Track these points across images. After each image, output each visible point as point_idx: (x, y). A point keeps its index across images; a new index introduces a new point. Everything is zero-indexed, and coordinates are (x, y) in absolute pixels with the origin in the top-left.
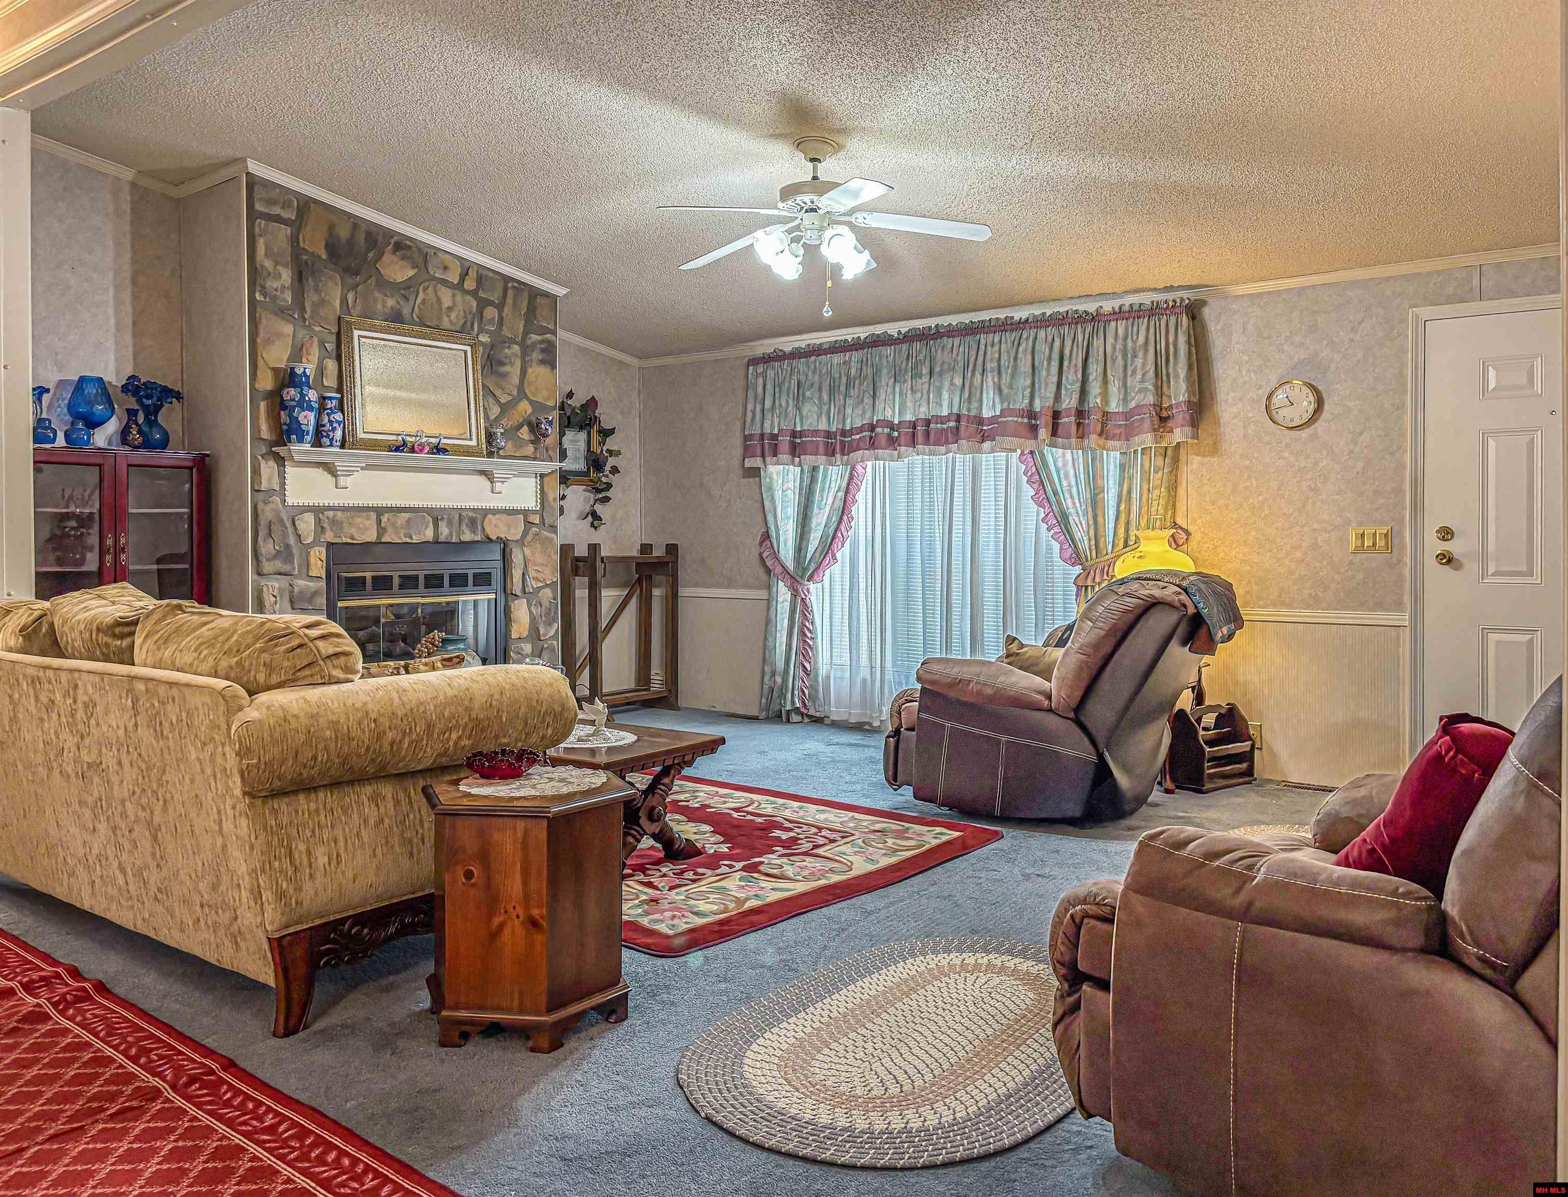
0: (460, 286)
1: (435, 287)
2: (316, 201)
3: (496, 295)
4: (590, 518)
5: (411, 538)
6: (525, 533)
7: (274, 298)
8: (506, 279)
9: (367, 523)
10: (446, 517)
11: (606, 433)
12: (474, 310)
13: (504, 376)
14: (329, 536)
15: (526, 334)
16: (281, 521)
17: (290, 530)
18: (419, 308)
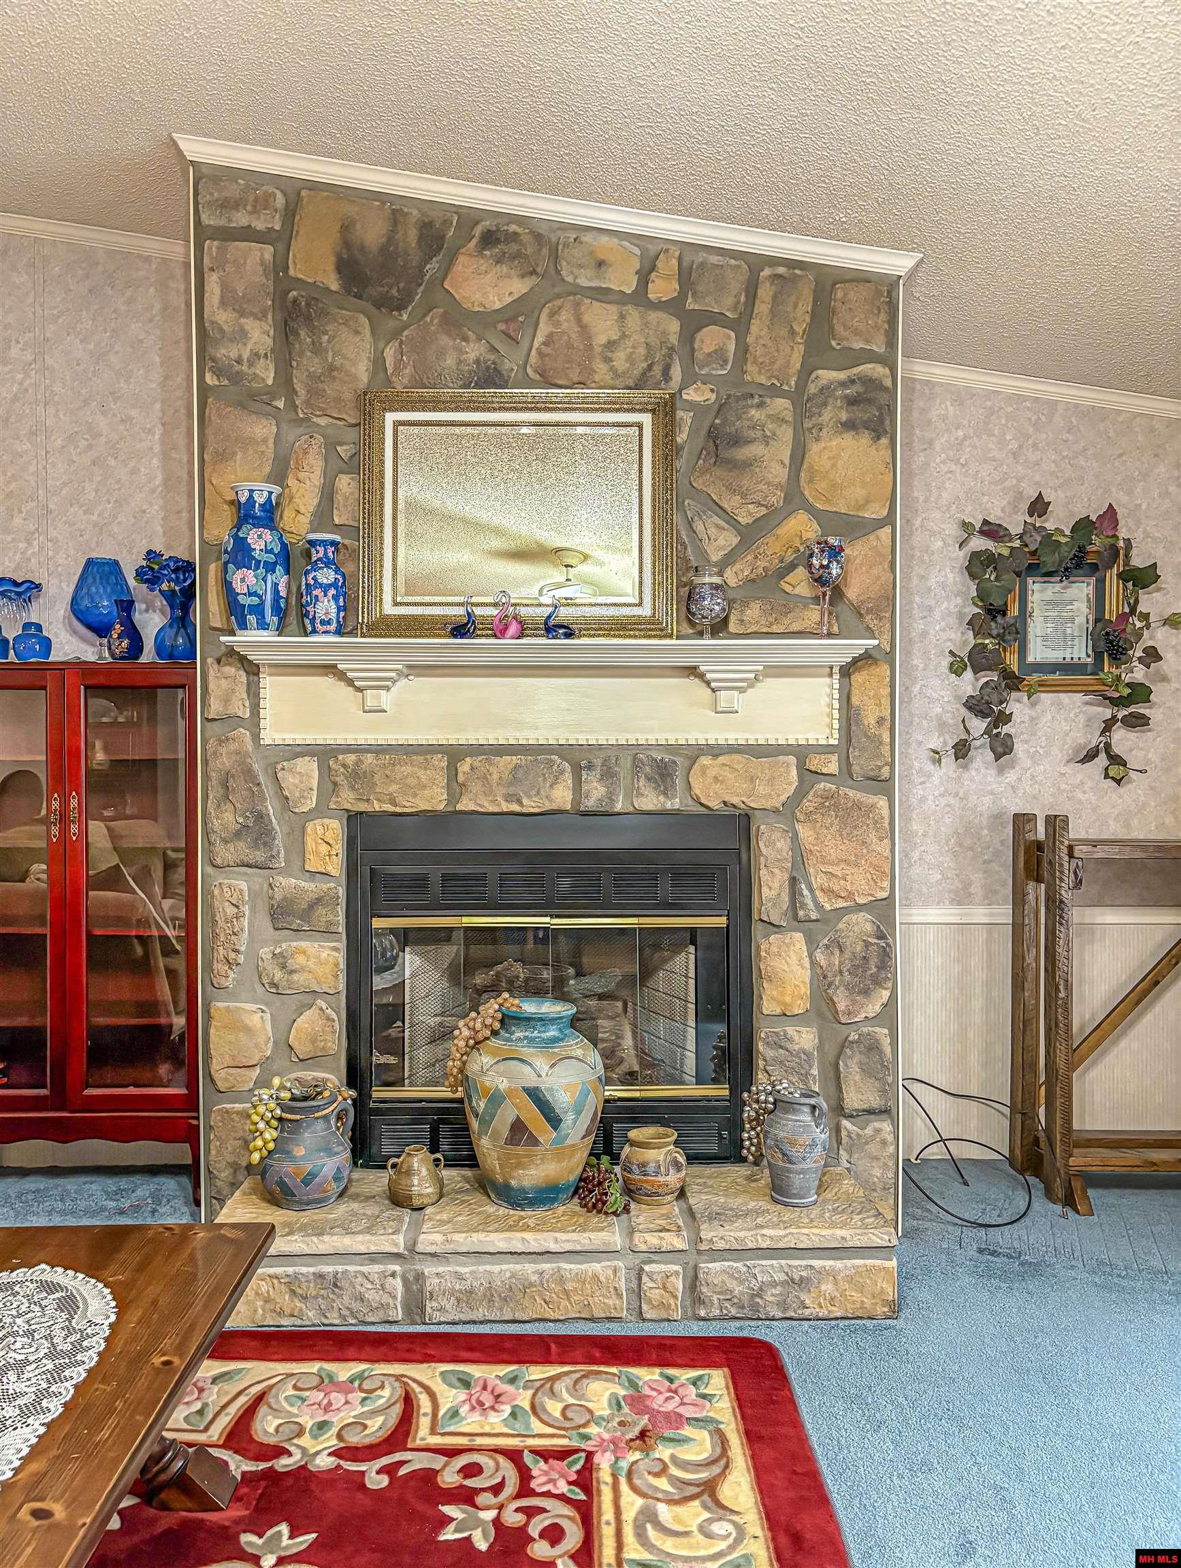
0: (640, 297)
1: (577, 305)
2: (314, 186)
3: (730, 301)
4: (1102, 760)
5: (520, 802)
6: (801, 793)
7: (236, 378)
8: (756, 263)
9: (424, 776)
10: (598, 762)
11: (1143, 578)
12: (674, 340)
13: (746, 465)
14: (348, 799)
15: (806, 372)
16: (249, 773)
17: (268, 790)
18: (540, 353)
